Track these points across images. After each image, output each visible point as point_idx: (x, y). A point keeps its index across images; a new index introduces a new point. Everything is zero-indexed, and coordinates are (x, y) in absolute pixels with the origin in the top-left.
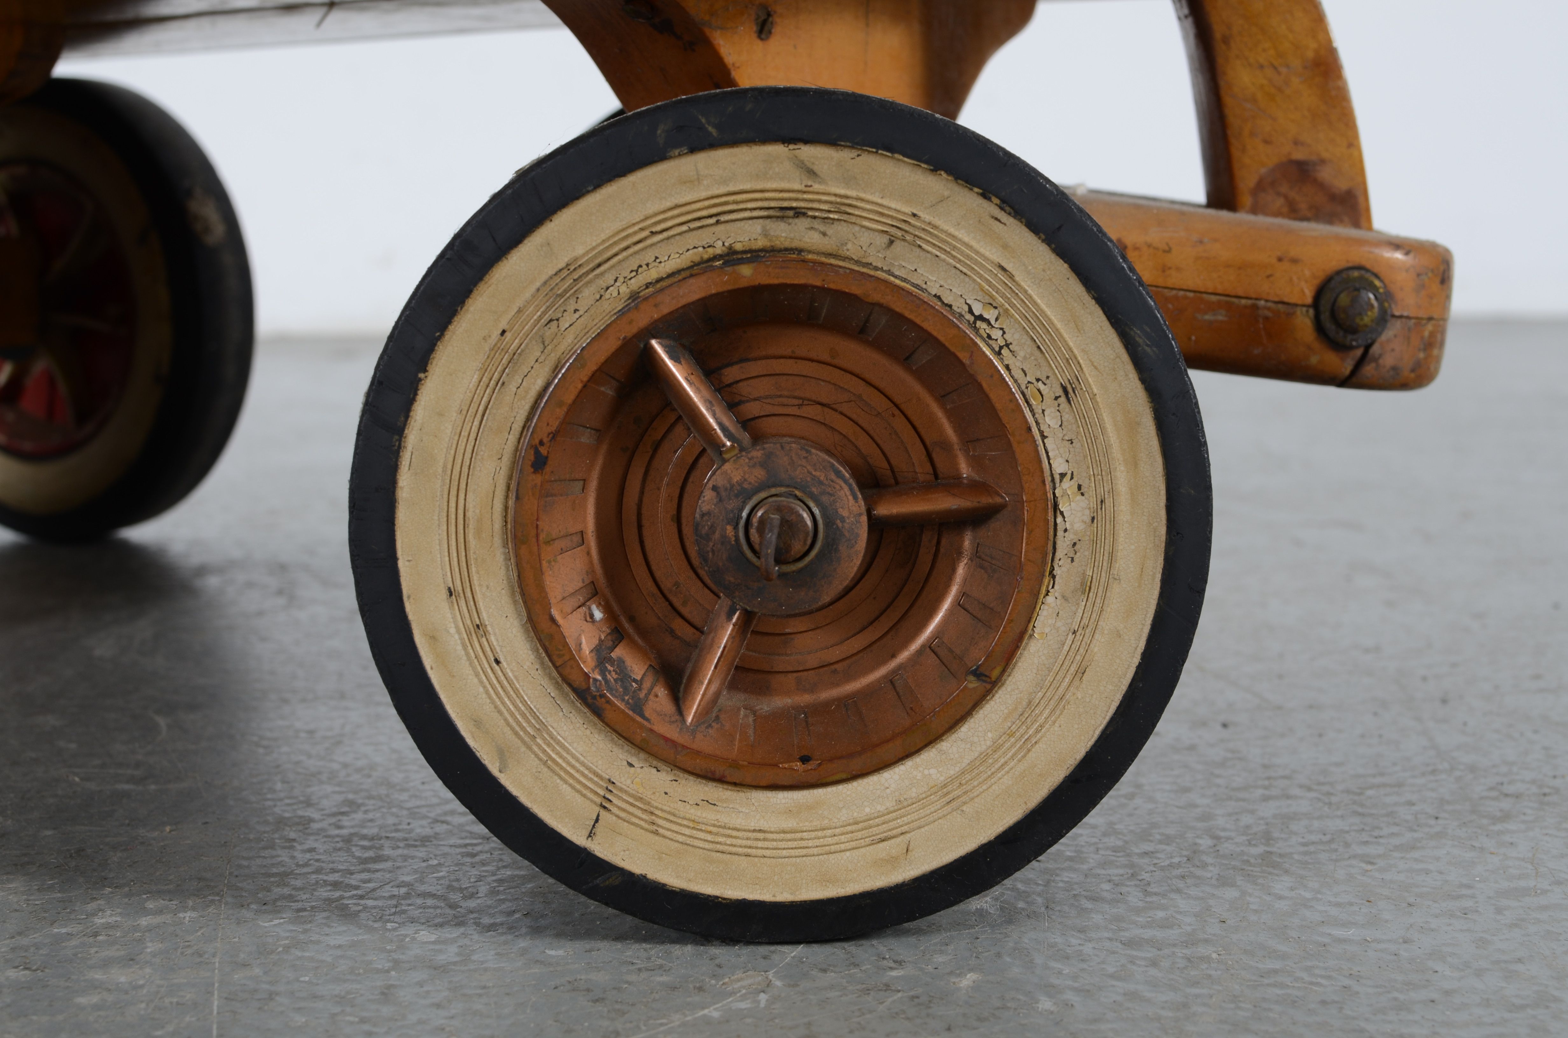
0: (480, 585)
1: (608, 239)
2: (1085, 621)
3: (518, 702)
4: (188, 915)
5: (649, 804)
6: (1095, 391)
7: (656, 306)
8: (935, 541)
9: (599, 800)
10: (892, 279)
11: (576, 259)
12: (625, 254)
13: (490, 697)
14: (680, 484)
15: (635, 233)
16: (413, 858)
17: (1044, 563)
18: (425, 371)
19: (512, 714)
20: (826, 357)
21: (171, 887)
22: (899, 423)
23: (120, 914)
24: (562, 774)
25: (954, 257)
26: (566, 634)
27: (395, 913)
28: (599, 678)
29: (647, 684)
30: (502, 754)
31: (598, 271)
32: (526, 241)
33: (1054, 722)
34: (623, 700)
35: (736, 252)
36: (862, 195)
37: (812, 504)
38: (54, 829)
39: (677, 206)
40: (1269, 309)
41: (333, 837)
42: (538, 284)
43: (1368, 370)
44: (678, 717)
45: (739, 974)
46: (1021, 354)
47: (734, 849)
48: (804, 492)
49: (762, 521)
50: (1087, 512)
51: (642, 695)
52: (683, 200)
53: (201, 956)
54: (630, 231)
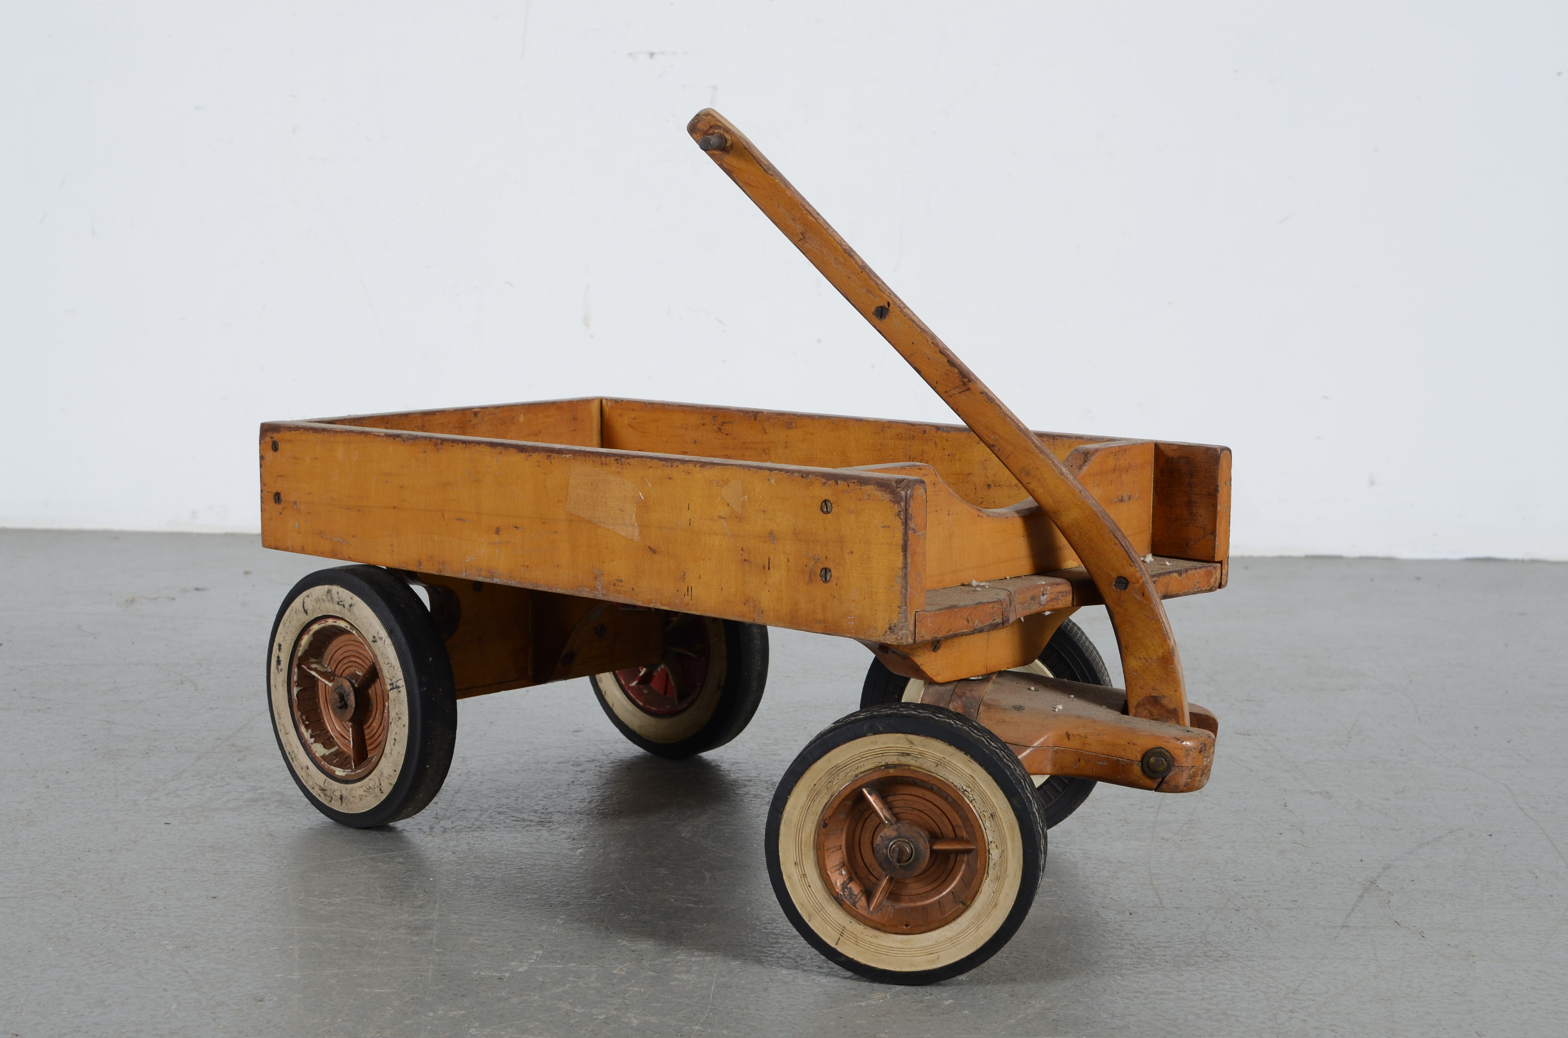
0: (805, 862)
1: (848, 759)
2: (997, 889)
3: (816, 899)
4: (708, 958)
5: (856, 935)
6: (1001, 816)
7: (863, 780)
8: (955, 857)
9: (840, 933)
10: (938, 776)
11: (838, 764)
12: (853, 763)
13: (807, 897)
14: (873, 832)
15: (857, 757)
16: (789, 943)
17: (985, 869)
18: (790, 795)
19: (813, 903)
20: (921, 796)
21: (704, 947)
22: (944, 818)
23: (686, 956)
24: (829, 923)
25: (957, 772)
26: (832, 879)
27: (776, 963)
28: (842, 894)
29: (859, 896)
30: (810, 916)
31: (845, 768)
32: (822, 758)
33: (987, 921)
34: (849, 901)
35: (889, 765)
36: (928, 751)
37: (911, 844)
38: (664, 921)
39: (870, 750)
40: (1124, 762)
41: (763, 932)
42: (826, 771)
43: (1164, 786)
44: (868, 908)
45: (878, 993)
46: (978, 803)
47: (882, 953)
48: (909, 840)
49: (894, 849)
50: (999, 854)
51: (856, 900)
52: (871, 749)
53: (710, 972)
54: (855, 757)
